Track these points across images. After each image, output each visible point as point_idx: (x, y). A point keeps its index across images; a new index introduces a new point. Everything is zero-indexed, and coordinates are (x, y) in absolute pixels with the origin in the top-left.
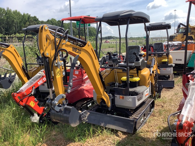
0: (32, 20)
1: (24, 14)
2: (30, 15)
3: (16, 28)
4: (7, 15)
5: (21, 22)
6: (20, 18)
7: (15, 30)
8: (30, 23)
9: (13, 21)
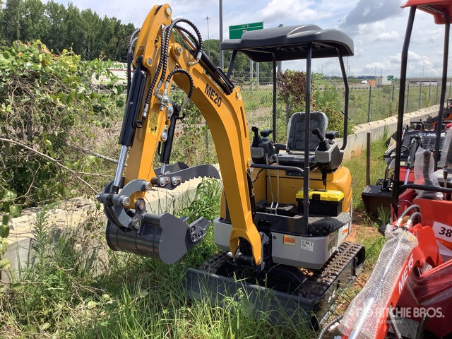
0: (124, 33)
1: (106, 19)
2: (119, 21)
3: (87, 50)
4: (68, 21)
5: (99, 36)
6: (97, 28)
7: (86, 54)
8: (119, 39)
9: (82, 35)
